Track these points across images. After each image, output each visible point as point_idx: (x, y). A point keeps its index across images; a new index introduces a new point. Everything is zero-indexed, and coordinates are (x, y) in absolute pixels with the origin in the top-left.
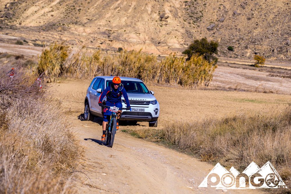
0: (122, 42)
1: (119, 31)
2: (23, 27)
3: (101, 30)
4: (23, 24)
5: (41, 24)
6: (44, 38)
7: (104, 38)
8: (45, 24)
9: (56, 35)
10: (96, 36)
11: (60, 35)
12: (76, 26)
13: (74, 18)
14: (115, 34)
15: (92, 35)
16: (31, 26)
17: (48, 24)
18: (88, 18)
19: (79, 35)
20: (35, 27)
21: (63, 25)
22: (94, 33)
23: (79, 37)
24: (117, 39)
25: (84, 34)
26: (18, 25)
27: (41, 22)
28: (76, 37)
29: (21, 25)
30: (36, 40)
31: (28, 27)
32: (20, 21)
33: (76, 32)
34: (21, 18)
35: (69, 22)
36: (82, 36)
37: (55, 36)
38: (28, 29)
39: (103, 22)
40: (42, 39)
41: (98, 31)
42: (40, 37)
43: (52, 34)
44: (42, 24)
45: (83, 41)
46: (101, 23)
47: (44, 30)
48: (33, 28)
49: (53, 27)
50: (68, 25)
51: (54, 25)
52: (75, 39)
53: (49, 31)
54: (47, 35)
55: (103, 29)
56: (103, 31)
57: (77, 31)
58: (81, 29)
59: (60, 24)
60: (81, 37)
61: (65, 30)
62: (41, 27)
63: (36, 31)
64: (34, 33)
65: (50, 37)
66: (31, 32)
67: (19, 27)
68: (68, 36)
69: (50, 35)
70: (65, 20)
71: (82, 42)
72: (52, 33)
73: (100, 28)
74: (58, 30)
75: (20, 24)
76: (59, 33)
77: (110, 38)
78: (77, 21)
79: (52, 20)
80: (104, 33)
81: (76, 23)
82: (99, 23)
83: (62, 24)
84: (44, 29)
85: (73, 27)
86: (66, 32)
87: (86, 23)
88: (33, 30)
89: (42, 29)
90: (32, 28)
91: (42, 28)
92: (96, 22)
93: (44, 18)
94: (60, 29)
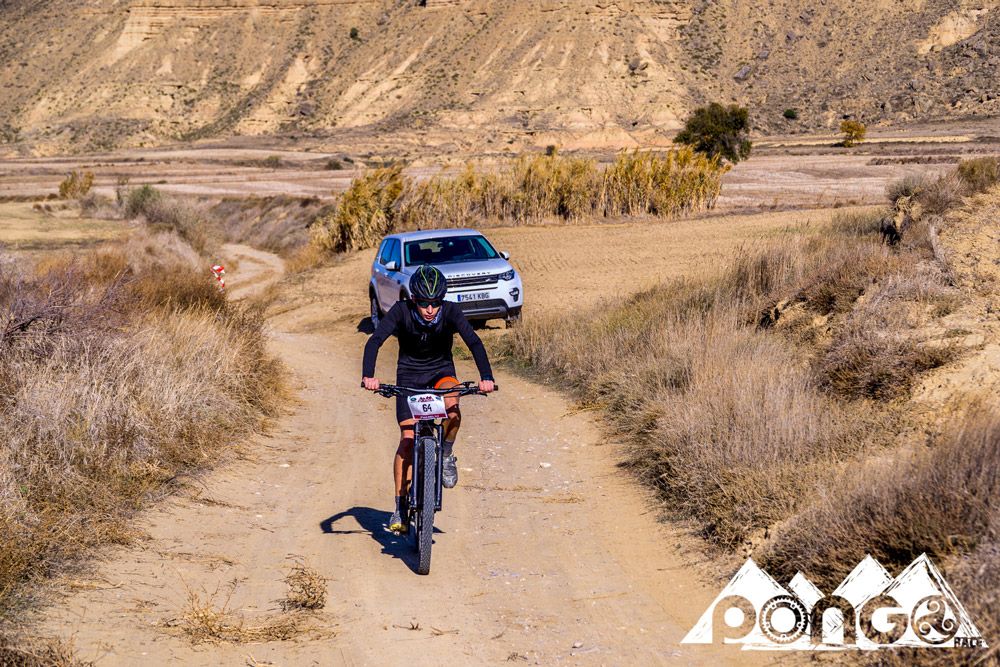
0: (556, 133)
1: (546, 111)
2: (339, 131)
3: (506, 113)
4: (340, 125)
5: (377, 119)
6: (387, 147)
7: (516, 130)
8: (387, 116)
9: (413, 139)
10: (497, 128)
11: (420, 136)
12: (452, 113)
13: (446, 96)
14: (538, 118)
15: (488, 127)
16: (357, 126)
17: (393, 116)
18: (476, 90)
19: (461, 131)
20: (366, 126)
21: (425, 113)
22: (492, 122)
23: (461, 136)
24: (543, 127)
25: (472, 127)
26: (329, 127)
27: (377, 113)
28: (455, 135)
29: (336, 127)
30: (371, 153)
31: (351, 130)
32: (332, 119)
33: (454, 126)
34: (335, 113)
35: (437, 105)
36: (468, 131)
37: (410, 140)
38: (351, 133)
39: (508, 96)
40: (382, 150)
41: (500, 116)
42: (379, 146)
43: (403, 138)
44: (380, 118)
45: (471, 141)
46: (505, 99)
47: (385, 131)
48: (362, 130)
49: (405, 120)
50: (435, 113)
51: (406, 117)
52: (454, 139)
53: (397, 130)
54: (393, 140)
55: (511, 111)
56: (512, 114)
57: (455, 123)
58: (464, 117)
59: (417, 112)
60: (465, 135)
61: (430, 125)
62: (379, 124)
63: (368, 136)
64: (364, 139)
65: (398, 143)
66: (357, 139)
67: (330, 132)
68: (437, 135)
69: (400, 140)
70: (426, 103)
71: (469, 144)
72: (403, 134)
73: (504, 108)
74: (414, 126)
75: (334, 124)
76: (419, 131)
77: (529, 127)
78: (452, 102)
79: (399, 106)
80: (514, 119)
81: (452, 106)
82: (500, 100)
83: (421, 113)
84: (386, 128)
85: (446, 116)
86: (432, 129)
87: (473, 103)
88: (362, 134)
89: (381, 130)
90: (359, 130)
91: (381, 127)
92: (493, 97)
93: (383, 104)
94: (418, 123)
